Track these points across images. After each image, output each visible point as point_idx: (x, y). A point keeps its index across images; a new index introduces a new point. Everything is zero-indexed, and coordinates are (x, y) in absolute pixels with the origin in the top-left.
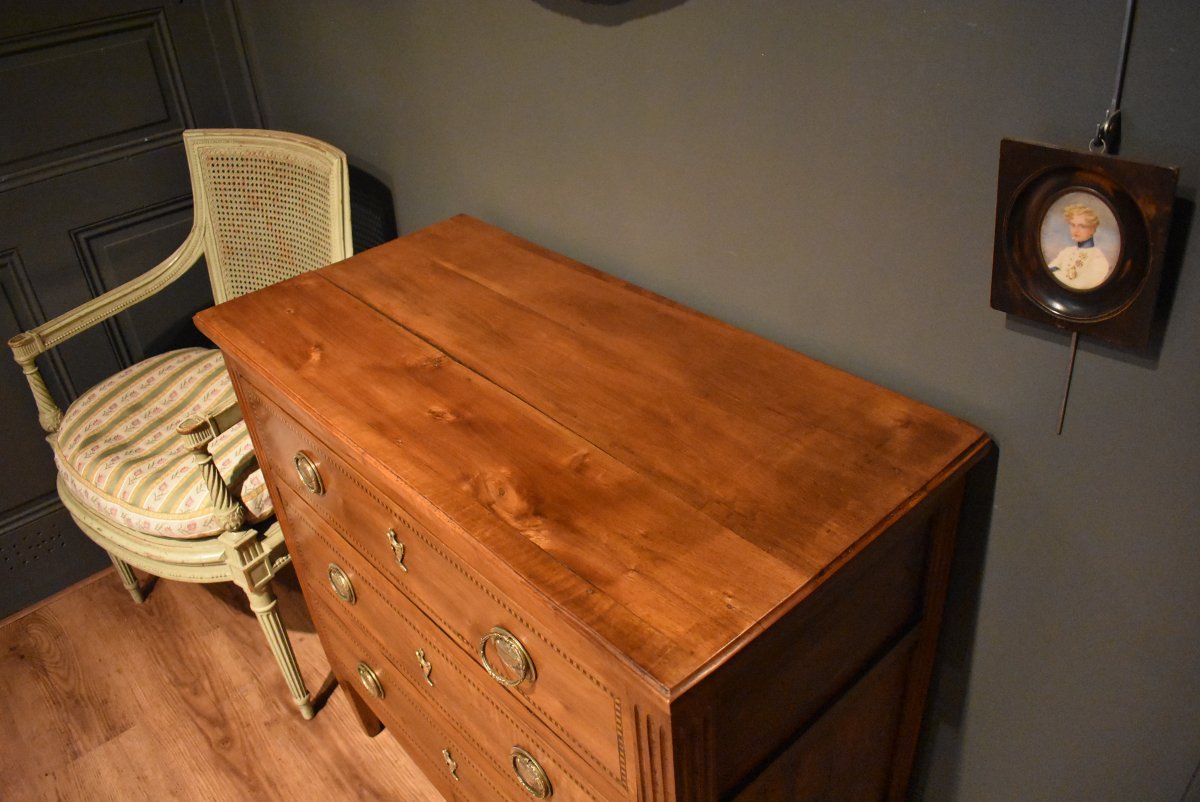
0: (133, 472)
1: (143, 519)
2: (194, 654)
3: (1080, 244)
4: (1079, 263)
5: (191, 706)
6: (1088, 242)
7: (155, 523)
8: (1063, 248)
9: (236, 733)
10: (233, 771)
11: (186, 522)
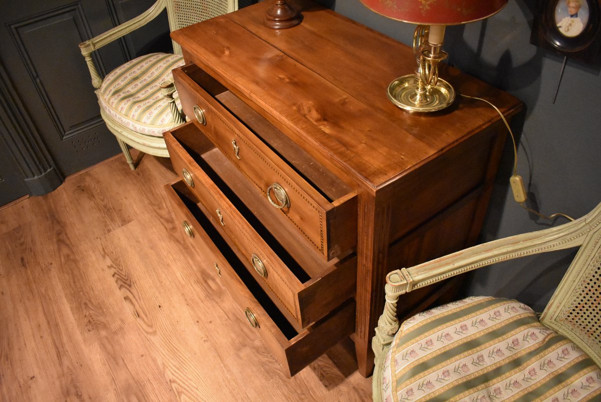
0: (137, 106)
1: (142, 127)
2: (158, 193)
3: (572, 16)
4: (570, 25)
5: (157, 213)
6: (575, 15)
7: (148, 129)
8: (564, 17)
9: (178, 226)
10: (177, 241)
11: (161, 129)
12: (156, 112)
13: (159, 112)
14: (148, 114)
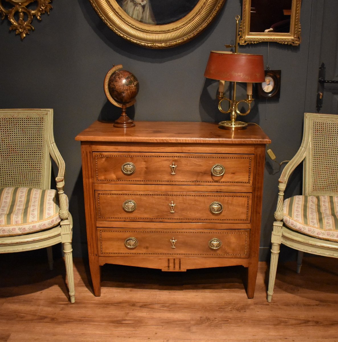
2: (6, 312)
3: (268, 85)
4: (268, 88)
5: (25, 321)
6: (269, 84)
8: (265, 86)
9: (54, 316)
10: (67, 322)
11: (51, 220)
12: (36, 213)
13: (39, 212)
14: (31, 216)
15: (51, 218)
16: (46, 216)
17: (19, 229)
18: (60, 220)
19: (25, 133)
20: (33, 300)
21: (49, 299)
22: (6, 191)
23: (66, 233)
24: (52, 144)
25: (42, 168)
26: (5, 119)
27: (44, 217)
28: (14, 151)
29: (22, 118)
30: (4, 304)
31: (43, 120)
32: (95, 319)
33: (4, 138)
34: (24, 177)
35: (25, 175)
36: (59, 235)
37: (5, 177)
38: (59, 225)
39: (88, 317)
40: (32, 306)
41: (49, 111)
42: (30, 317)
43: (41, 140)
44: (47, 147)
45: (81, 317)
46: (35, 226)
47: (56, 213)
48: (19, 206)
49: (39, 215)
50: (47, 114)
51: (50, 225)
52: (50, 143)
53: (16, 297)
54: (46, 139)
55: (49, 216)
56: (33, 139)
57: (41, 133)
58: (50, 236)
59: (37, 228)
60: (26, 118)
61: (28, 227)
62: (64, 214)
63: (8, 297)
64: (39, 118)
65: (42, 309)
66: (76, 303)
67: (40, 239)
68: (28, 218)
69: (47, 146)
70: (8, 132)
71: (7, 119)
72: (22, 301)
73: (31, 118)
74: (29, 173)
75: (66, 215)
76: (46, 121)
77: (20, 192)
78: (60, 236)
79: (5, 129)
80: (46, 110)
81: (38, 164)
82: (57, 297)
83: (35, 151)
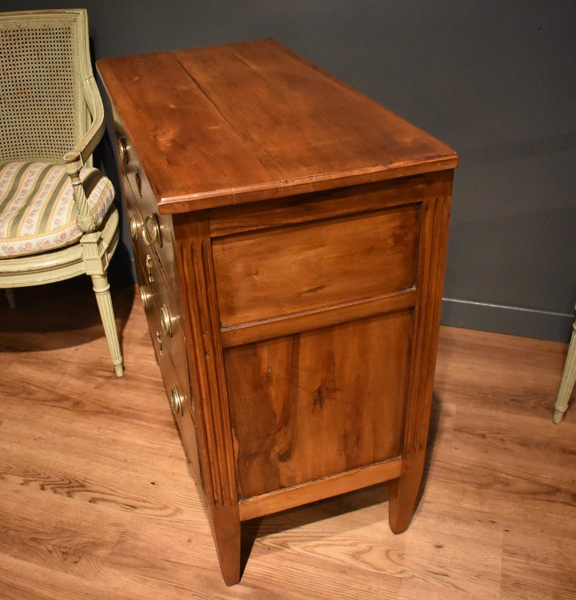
2: (8, 380)
5: (33, 400)
9: (80, 399)
10: (97, 413)
11: (61, 233)
12: (36, 218)
13: (42, 217)
14: (26, 224)
15: (60, 229)
16: (51, 224)
17: (4, 248)
18: (81, 234)
19: (42, 59)
20: (59, 362)
21: (85, 364)
22: (6, 171)
23: (92, 257)
24: (87, 80)
25: (74, 127)
26: (5, 32)
27: (48, 227)
28: (25, 93)
29: (36, 30)
30: (12, 364)
31: (69, 33)
32: (145, 414)
33: (7, 70)
34: (45, 142)
35: (48, 139)
36: (79, 261)
37: (15, 142)
38: (77, 243)
39: (134, 409)
40: (53, 373)
41: (79, 14)
42: (42, 395)
43: (70, 71)
44: (79, 86)
45: (123, 407)
46: (31, 244)
47: (71, 220)
48: (17, 202)
49: (39, 223)
50: (75, 21)
51: (59, 242)
52: (83, 79)
53: (34, 353)
54: (76, 71)
55: (58, 225)
56: (55, 71)
57: (69, 58)
58: (59, 264)
59: (35, 248)
60: (43, 30)
61: (18, 246)
62: (85, 224)
63: (23, 351)
64: (63, 29)
65: (66, 382)
66: (124, 377)
67: (40, 268)
68: (19, 229)
69: (79, 84)
70: (13, 56)
71: (10, 32)
72: (42, 361)
73: (50, 30)
74: (55, 135)
75: (89, 225)
76: (75, 34)
77: (29, 174)
78: (82, 263)
79: (8, 52)
80: (74, 12)
81: (68, 119)
82: (98, 362)
83: (61, 94)
